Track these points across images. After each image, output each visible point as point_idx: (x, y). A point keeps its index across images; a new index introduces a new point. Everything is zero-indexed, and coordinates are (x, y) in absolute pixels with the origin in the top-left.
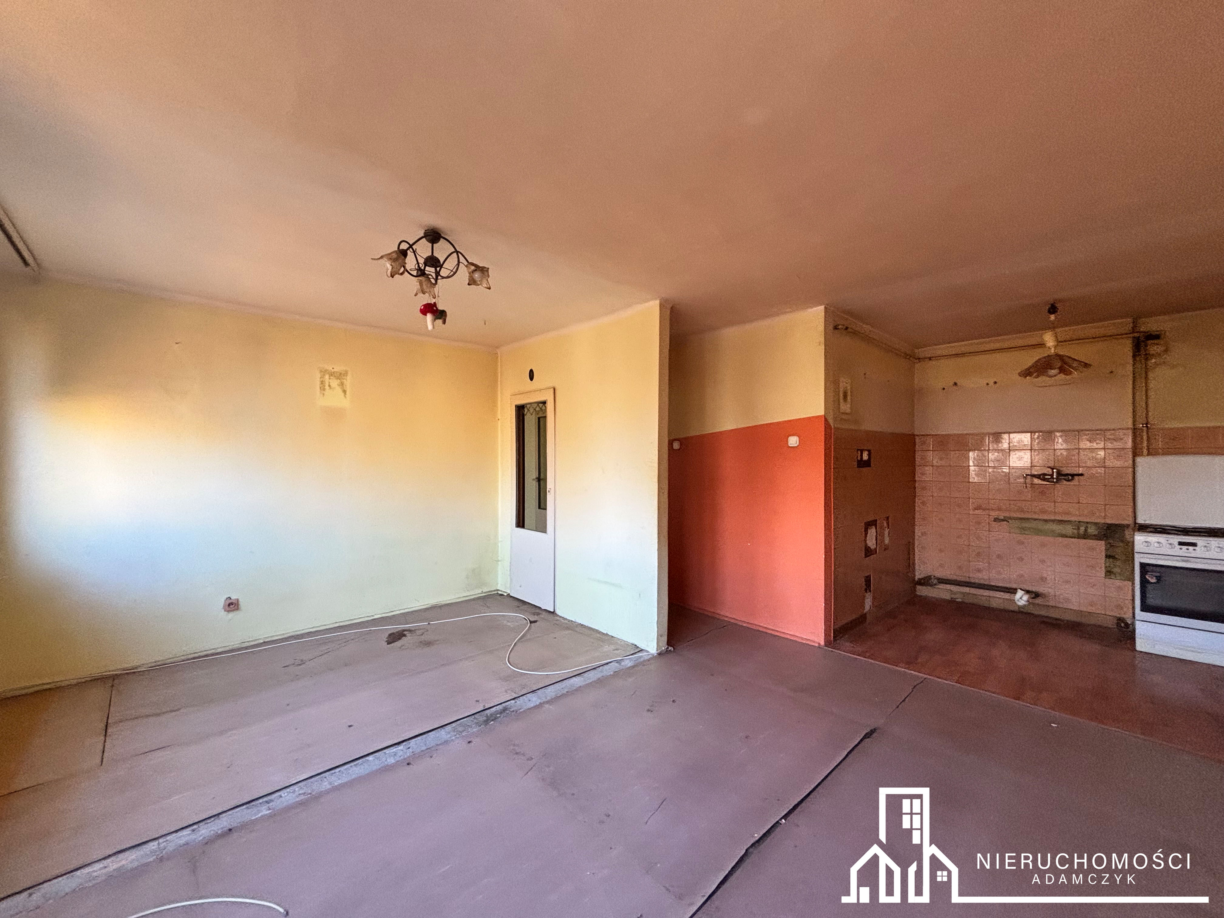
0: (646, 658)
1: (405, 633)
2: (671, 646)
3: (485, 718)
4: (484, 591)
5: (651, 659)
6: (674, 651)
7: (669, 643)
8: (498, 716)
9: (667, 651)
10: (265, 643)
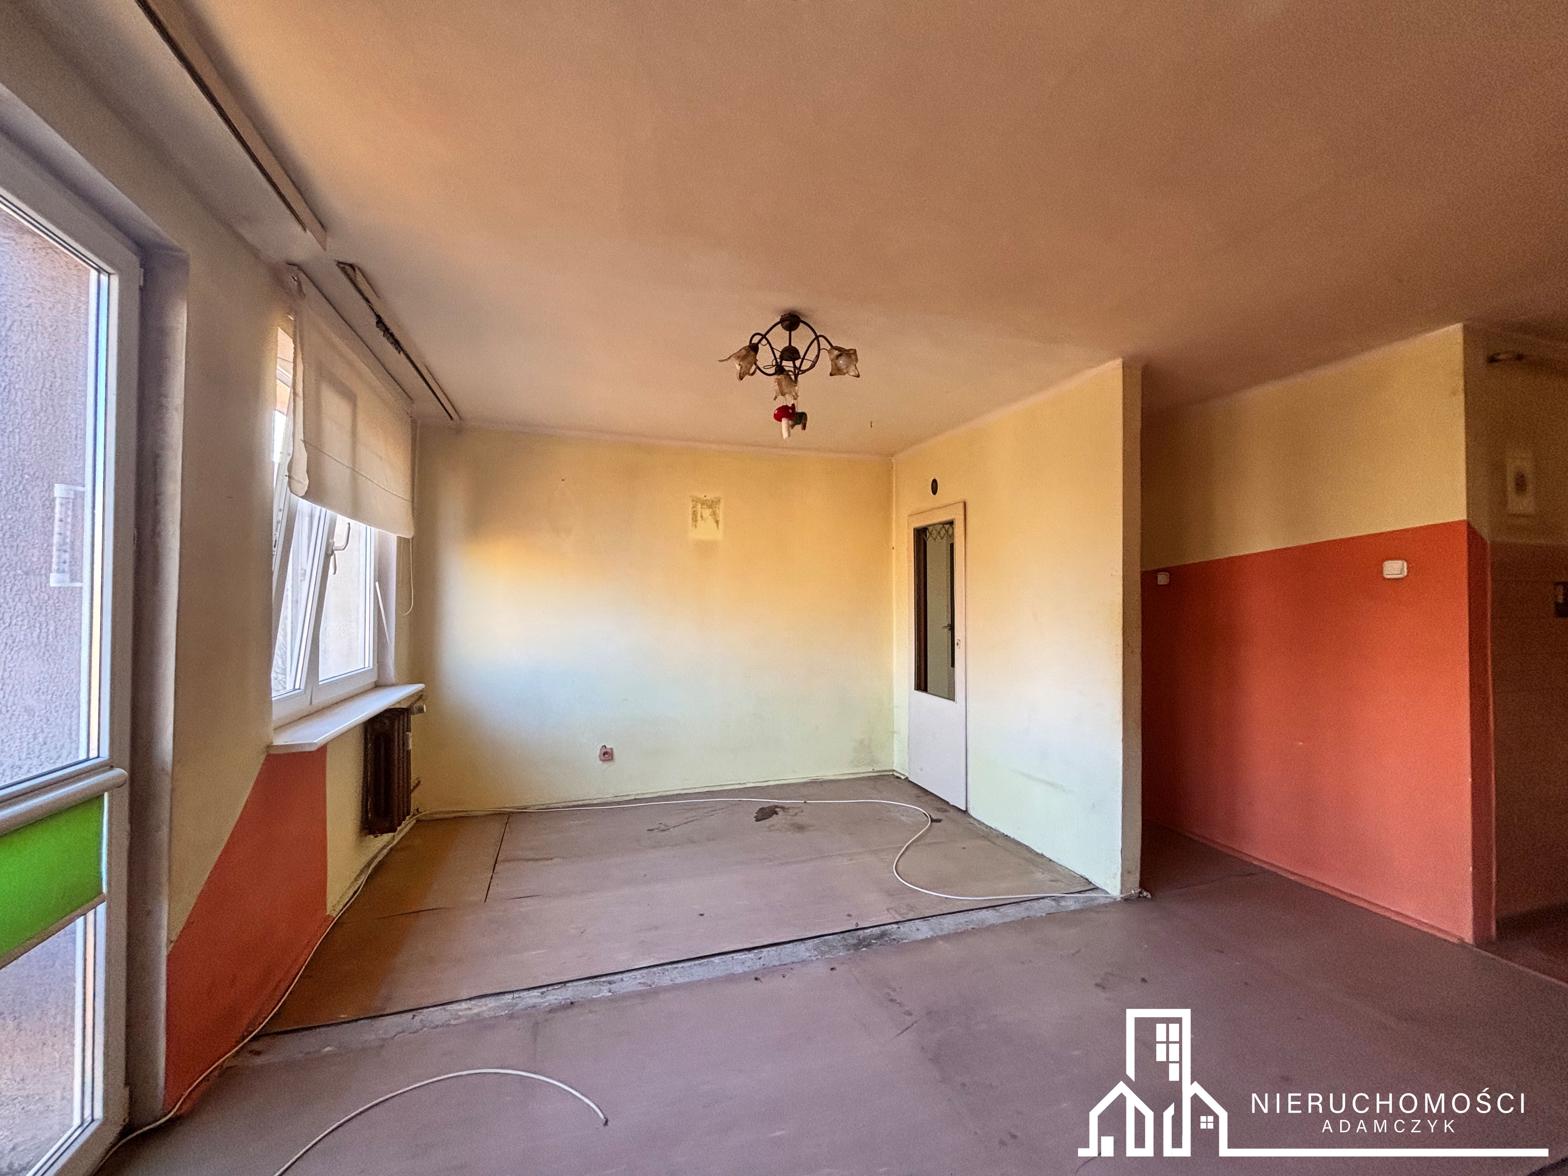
0: (1102, 901)
1: (777, 809)
2: (1147, 891)
3: (855, 941)
4: (876, 769)
5: (1110, 904)
6: (1151, 899)
7: (1143, 885)
8: (873, 941)
9: (1139, 897)
10: (636, 800)
